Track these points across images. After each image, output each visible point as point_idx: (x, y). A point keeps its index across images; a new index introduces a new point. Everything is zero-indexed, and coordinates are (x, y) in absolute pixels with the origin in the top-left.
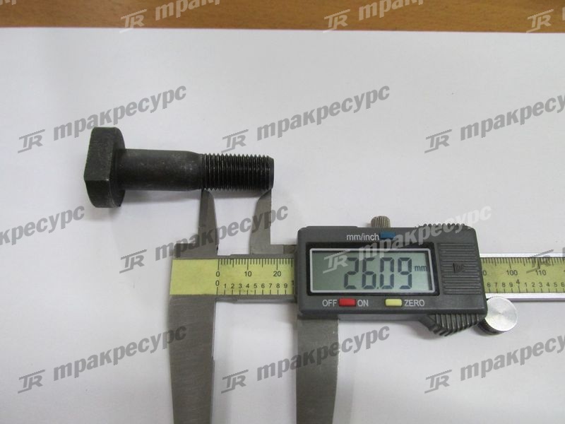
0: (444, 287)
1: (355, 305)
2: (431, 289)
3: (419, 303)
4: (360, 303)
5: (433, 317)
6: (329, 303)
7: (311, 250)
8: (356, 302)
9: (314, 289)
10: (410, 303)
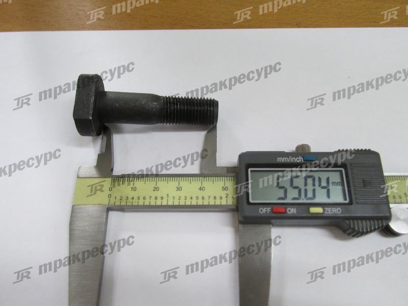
0: (356, 198)
1: (285, 212)
2: (345, 199)
3: (337, 211)
4: (289, 211)
5: (347, 222)
6: (264, 210)
7: (250, 170)
8: (286, 210)
9: (252, 200)
10: (329, 211)
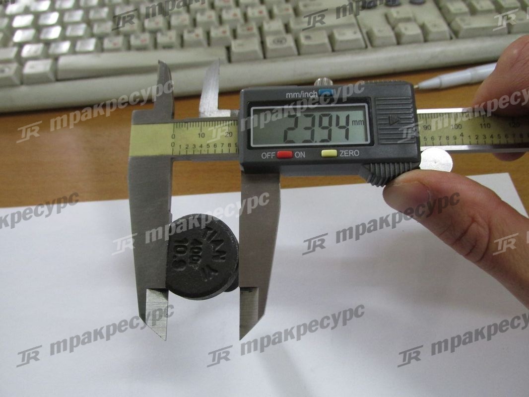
0: (379, 139)
1: (293, 157)
2: (367, 140)
3: (353, 153)
4: (298, 155)
5: (368, 166)
6: (267, 155)
7: (252, 109)
8: (293, 155)
9: (254, 144)
10: (345, 153)
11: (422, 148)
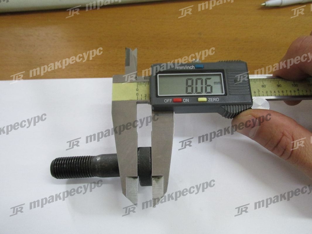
0: (229, 92)
1: (182, 101)
2: (223, 93)
3: (216, 100)
4: (185, 100)
5: (223, 107)
6: (168, 101)
7: (158, 75)
8: (182, 100)
9: (160, 94)
10: (211, 100)
11: (253, 97)
